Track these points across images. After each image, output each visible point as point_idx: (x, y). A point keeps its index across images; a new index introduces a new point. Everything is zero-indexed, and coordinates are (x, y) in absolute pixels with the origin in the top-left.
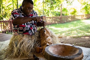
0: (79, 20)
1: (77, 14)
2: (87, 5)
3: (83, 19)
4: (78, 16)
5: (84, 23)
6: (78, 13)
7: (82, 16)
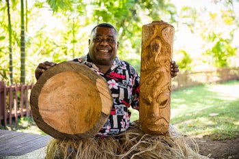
0: (201, 85)
1: (194, 69)
2: (222, 40)
3: (211, 83)
4: (195, 73)
5: (215, 93)
6: (195, 65)
7: (208, 74)
